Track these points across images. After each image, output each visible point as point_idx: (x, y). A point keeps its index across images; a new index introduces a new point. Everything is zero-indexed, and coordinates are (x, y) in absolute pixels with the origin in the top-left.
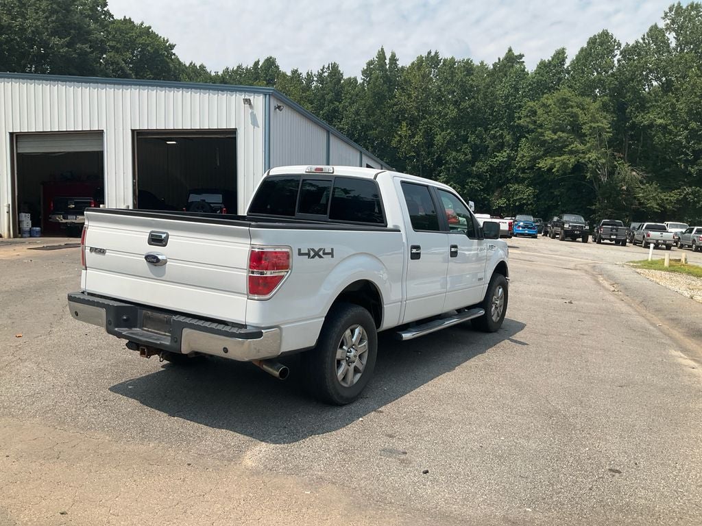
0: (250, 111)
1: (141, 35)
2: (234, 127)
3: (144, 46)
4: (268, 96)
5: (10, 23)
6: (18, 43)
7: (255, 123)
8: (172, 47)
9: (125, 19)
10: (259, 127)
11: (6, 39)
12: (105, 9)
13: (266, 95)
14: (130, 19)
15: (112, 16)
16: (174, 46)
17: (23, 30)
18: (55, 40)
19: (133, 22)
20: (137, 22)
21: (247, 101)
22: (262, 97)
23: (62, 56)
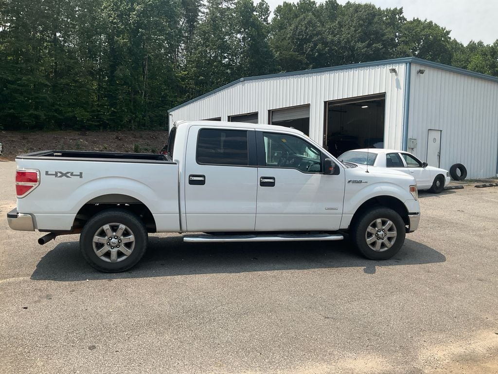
0: (396, 77)
1: (424, 28)
2: (384, 92)
3: (427, 36)
4: (408, 64)
5: (333, 39)
6: (336, 51)
7: (398, 86)
8: (448, 33)
9: (414, 20)
10: (401, 89)
11: (329, 50)
12: (401, 16)
13: (407, 63)
14: (418, 19)
15: (405, 20)
16: (450, 32)
17: (339, 42)
18: (360, 45)
19: (420, 21)
20: (423, 20)
21: (394, 71)
22: (404, 65)
23: (363, 54)
